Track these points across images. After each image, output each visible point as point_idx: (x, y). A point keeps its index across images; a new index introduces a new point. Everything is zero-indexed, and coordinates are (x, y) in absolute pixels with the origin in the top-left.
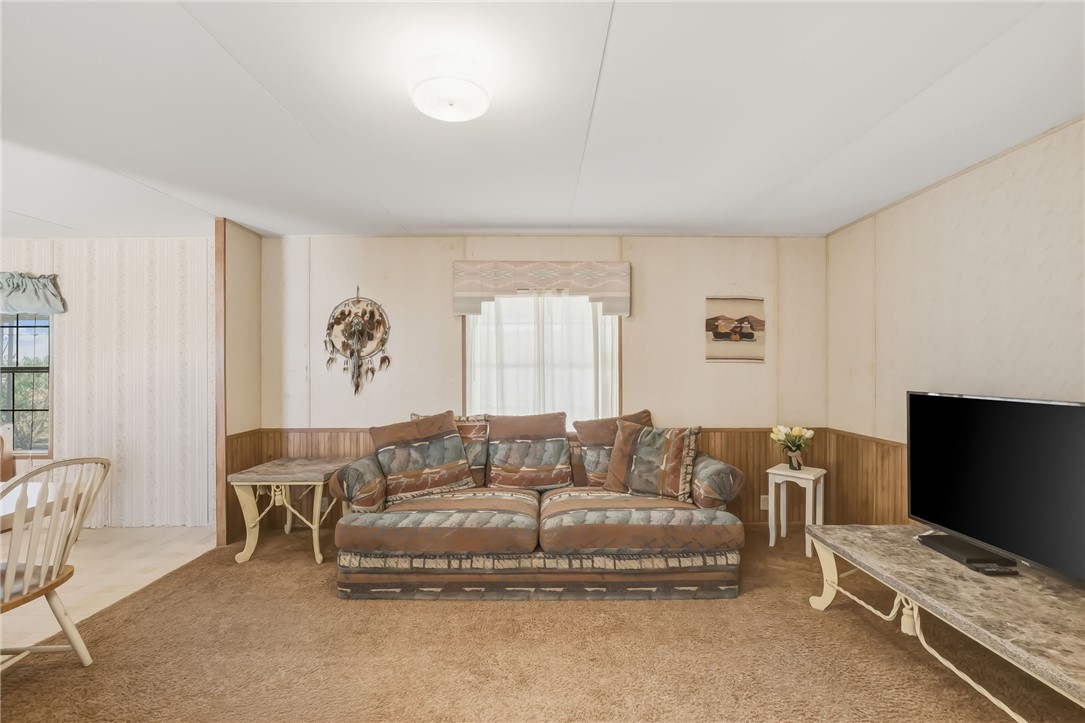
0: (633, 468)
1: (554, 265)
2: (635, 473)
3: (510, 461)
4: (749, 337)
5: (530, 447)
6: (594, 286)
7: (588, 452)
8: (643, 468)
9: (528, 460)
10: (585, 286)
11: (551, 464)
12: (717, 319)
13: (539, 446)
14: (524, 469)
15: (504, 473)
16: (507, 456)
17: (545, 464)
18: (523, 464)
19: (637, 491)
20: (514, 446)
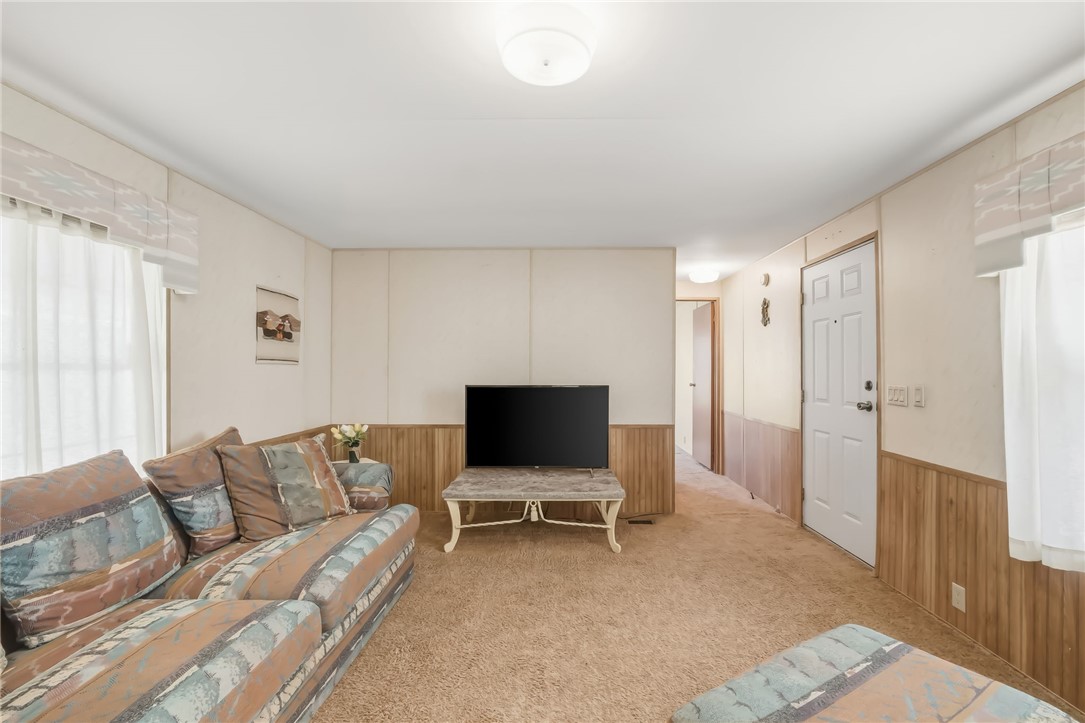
0: (283, 500)
1: (87, 175)
2: (290, 503)
3: (80, 565)
4: (288, 336)
5: (107, 524)
6: (153, 237)
7: (196, 502)
8: (297, 494)
9: (113, 550)
10: (140, 232)
11: (155, 541)
12: (265, 313)
13: (121, 518)
14: (116, 568)
15: (73, 597)
16: (70, 560)
17: (147, 545)
18: (110, 560)
19: (300, 525)
20: (77, 533)
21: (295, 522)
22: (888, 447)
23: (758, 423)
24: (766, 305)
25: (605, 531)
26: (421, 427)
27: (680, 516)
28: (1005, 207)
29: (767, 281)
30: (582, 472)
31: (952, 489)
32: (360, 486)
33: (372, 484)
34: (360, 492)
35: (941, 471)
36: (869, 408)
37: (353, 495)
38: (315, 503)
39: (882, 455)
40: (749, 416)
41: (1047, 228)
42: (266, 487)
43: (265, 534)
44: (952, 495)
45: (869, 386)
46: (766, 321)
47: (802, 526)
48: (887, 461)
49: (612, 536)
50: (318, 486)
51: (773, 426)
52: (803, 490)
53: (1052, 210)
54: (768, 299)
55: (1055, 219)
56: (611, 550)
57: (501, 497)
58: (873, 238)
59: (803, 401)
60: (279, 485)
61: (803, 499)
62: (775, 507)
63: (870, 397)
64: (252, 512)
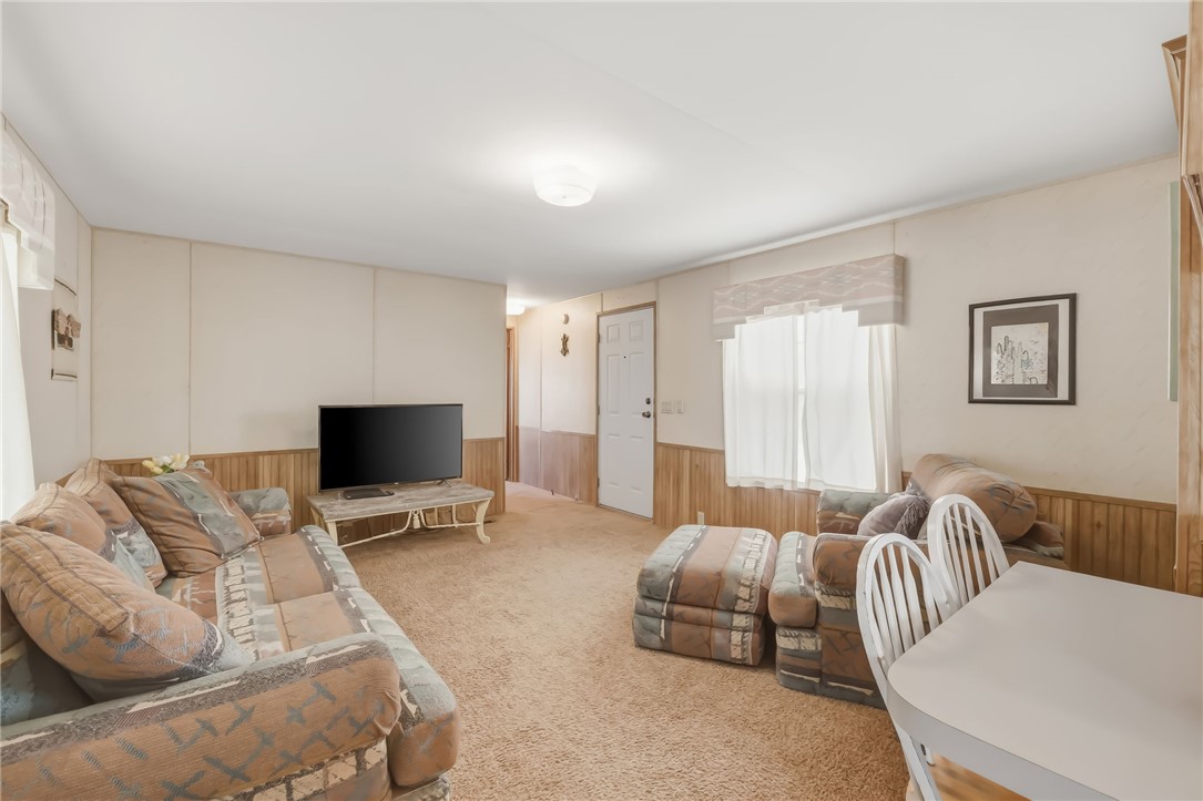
4: (70, 343)
12: (58, 312)
21: (227, 550)
22: (659, 440)
23: (557, 433)
24: (565, 340)
25: (474, 527)
26: (239, 456)
27: (511, 513)
28: (728, 307)
29: (567, 320)
30: (432, 485)
31: (698, 458)
32: (263, 512)
33: (278, 508)
34: (265, 518)
35: (692, 449)
36: (649, 416)
37: (257, 522)
38: (238, 531)
39: (657, 445)
40: (548, 428)
41: (744, 322)
42: (188, 517)
43: (206, 565)
44: (698, 462)
45: (648, 402)
46: (565, 351)
47: (598, 505)
48: (660, 449)
49: (480, 531)
50: (230, 514)
51: (572, 435)
52: (598, 480)
53: (747, 314)
54: (567, 335)
55: (747, 318)
56: (481, 543)
57: (387, 510)
58: (653, 304)
59: (598, 413)
60: (200, 516)
61: (598, 485)
62: (573, 497)
63: (650, 408)
64: (186, 544)
